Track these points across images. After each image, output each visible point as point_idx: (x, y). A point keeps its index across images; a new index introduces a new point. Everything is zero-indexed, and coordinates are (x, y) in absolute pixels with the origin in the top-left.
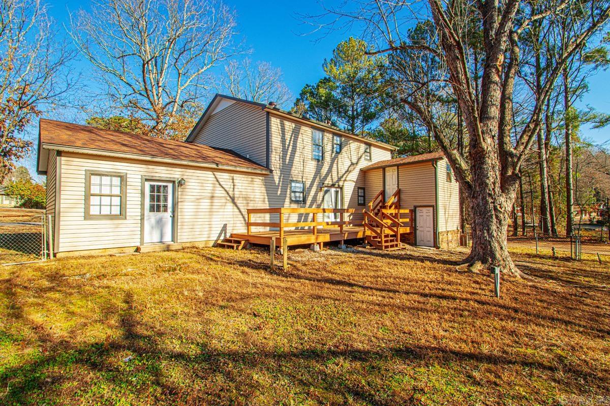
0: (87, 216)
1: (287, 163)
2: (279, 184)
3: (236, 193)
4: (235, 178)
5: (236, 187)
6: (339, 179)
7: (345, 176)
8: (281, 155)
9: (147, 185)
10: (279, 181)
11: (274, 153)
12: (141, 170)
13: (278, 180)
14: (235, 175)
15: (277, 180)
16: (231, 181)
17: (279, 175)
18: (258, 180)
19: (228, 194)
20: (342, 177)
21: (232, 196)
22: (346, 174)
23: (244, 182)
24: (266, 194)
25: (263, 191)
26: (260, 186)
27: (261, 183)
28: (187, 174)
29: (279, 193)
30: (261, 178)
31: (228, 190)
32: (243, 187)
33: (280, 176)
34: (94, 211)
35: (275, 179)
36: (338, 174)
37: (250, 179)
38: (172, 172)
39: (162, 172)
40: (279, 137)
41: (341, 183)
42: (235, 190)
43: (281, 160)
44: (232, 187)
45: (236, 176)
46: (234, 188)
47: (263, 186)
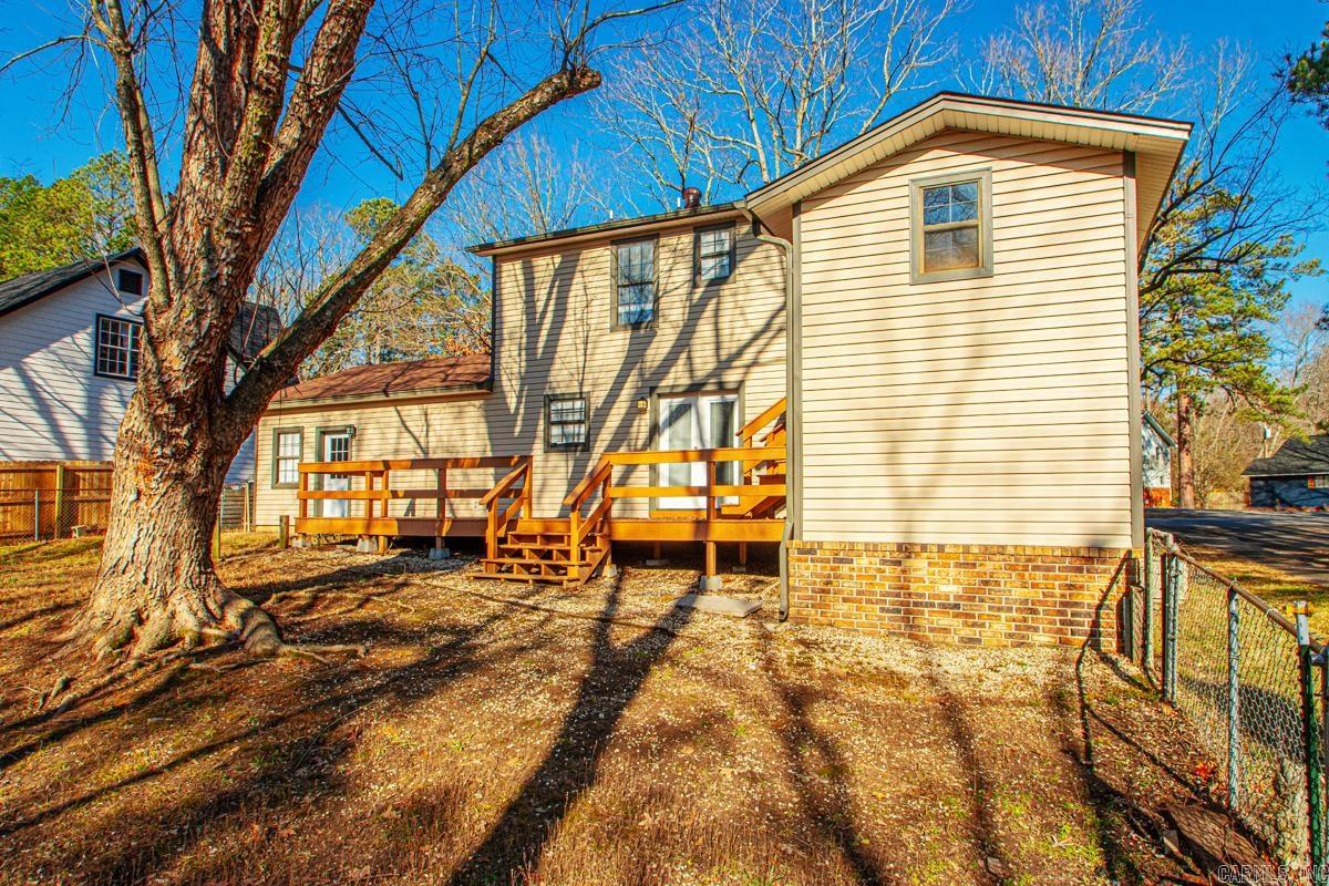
0: (276, 483)
1: (539, 356)
2: (517, 408)
3: (430, 439)
4: (429, 411)
5: (430, 429)
6: (724, 365)
7: (753, 350)
8: (524, 340)
9: (328, 439)
10: (519, 403)
11: (506, 342)
12: (316, 419)
13: (514, 400)
14: (430, 406)
15: (512, 402)
16: (423, 417)
17: (517, 388)
18: (472, 408)
19: (418, 443)
20: (739, 354)
21: (423, 445)
22: (762, 342)
23: (446, 416)
24: (486, 437)
25: (481, 431)
26: (475, 420)
27: (478, 414)
28: (364, 416)
29: (518, 429)
30: (477, 403)
31: (417, 434)
32: (445, 427)
33: (521, 391)
34: (281, 480)
35: (508, 400)
36: (718, 349)
37: (456, 410)
38: (345, 417)
39: (337, 419)
40: (519, 300)
41: (732, 377)
42: (430, 434)
43: (523, 353)
44: (425, 428)
45: (431, 408)
46: (427, 431)
47: (482, 420)
